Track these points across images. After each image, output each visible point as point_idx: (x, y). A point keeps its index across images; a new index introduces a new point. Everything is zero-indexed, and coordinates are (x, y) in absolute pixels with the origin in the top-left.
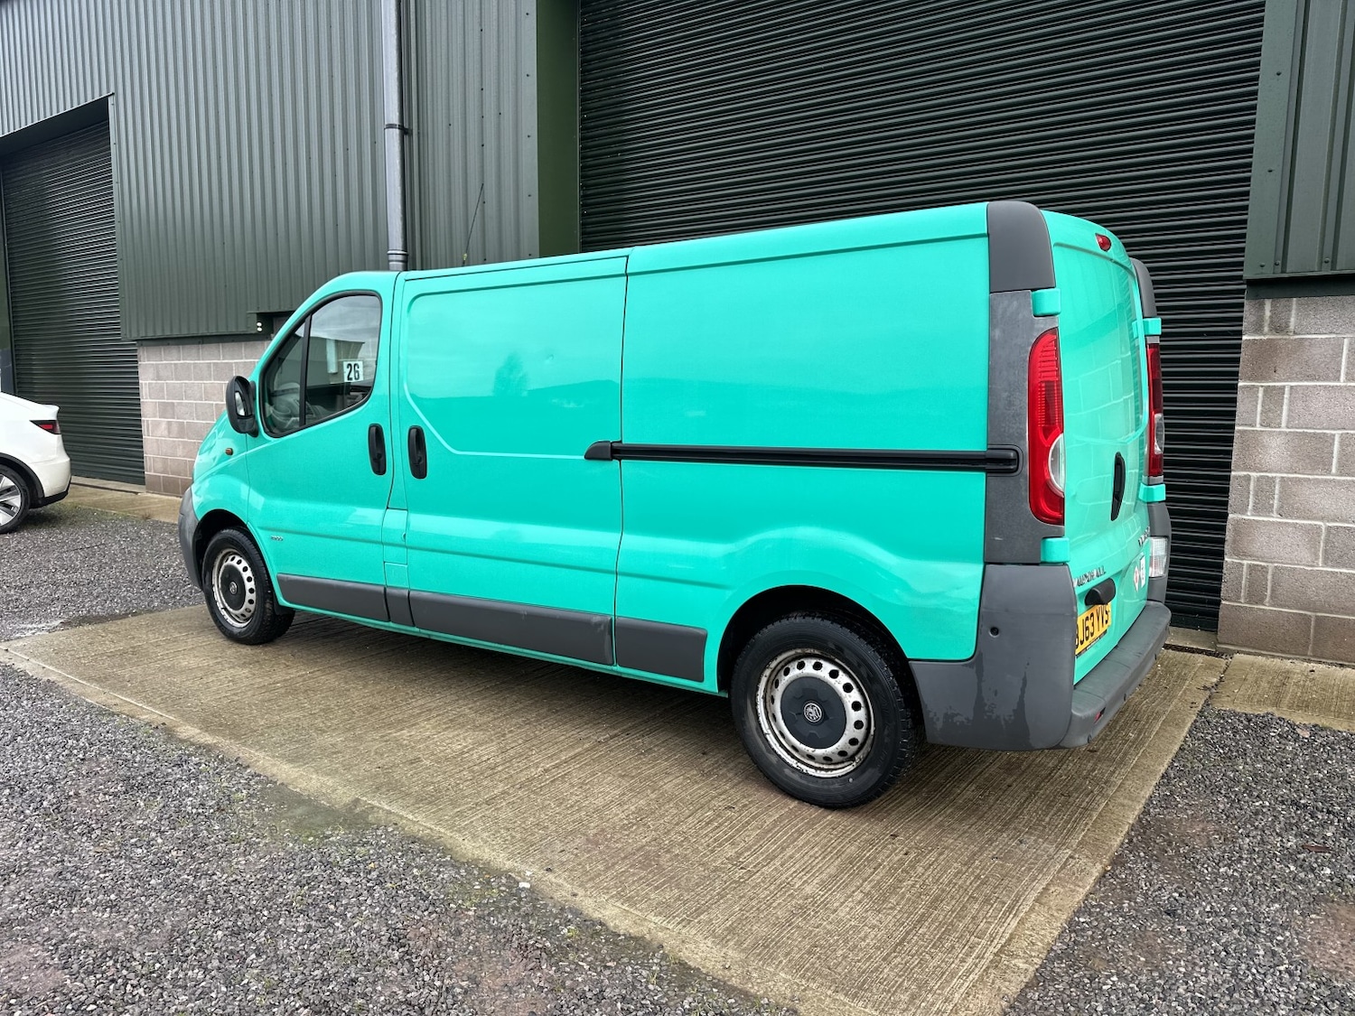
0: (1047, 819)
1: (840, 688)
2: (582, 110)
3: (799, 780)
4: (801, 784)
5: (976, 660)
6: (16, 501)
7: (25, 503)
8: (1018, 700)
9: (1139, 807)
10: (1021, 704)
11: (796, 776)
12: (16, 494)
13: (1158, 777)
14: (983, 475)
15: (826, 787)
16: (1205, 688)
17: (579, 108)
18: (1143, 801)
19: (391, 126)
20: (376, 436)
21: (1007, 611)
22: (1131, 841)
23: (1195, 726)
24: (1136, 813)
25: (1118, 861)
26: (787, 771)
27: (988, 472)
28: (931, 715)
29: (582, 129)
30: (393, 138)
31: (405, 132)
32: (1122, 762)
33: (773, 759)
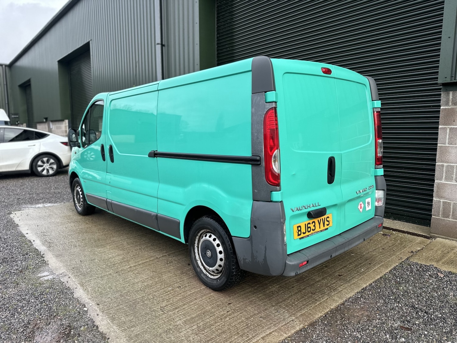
0: (297, 303)
1: (215, 245)
2: (217, 34)
3: (205, 278)
4: (206, 280)
5: (250, 238)
6: (55, 167)
7: (57, 167)
8: (264, 255)
9: (341, 301)
10: (265, 257)
11: (204, 277)
12: (55, 164)
13: (360, 289)
14: (250, 166)
15: (212, 282)
16: (412, 252)
17: (216, 33)
18: (344, 299)
19: (158, 44)
20: (103, 147)
21: (258, 219)
22: (326, 316)
23: (395, 269)
24: (337, 304)
25: (312, 325)
26: (202, 275)
27: (252, 165)
28: (239, 258)
29: (217, 41)
30: (159, 47)
31: (162, 45)
32: (349, 281)
33: (199, 270)
